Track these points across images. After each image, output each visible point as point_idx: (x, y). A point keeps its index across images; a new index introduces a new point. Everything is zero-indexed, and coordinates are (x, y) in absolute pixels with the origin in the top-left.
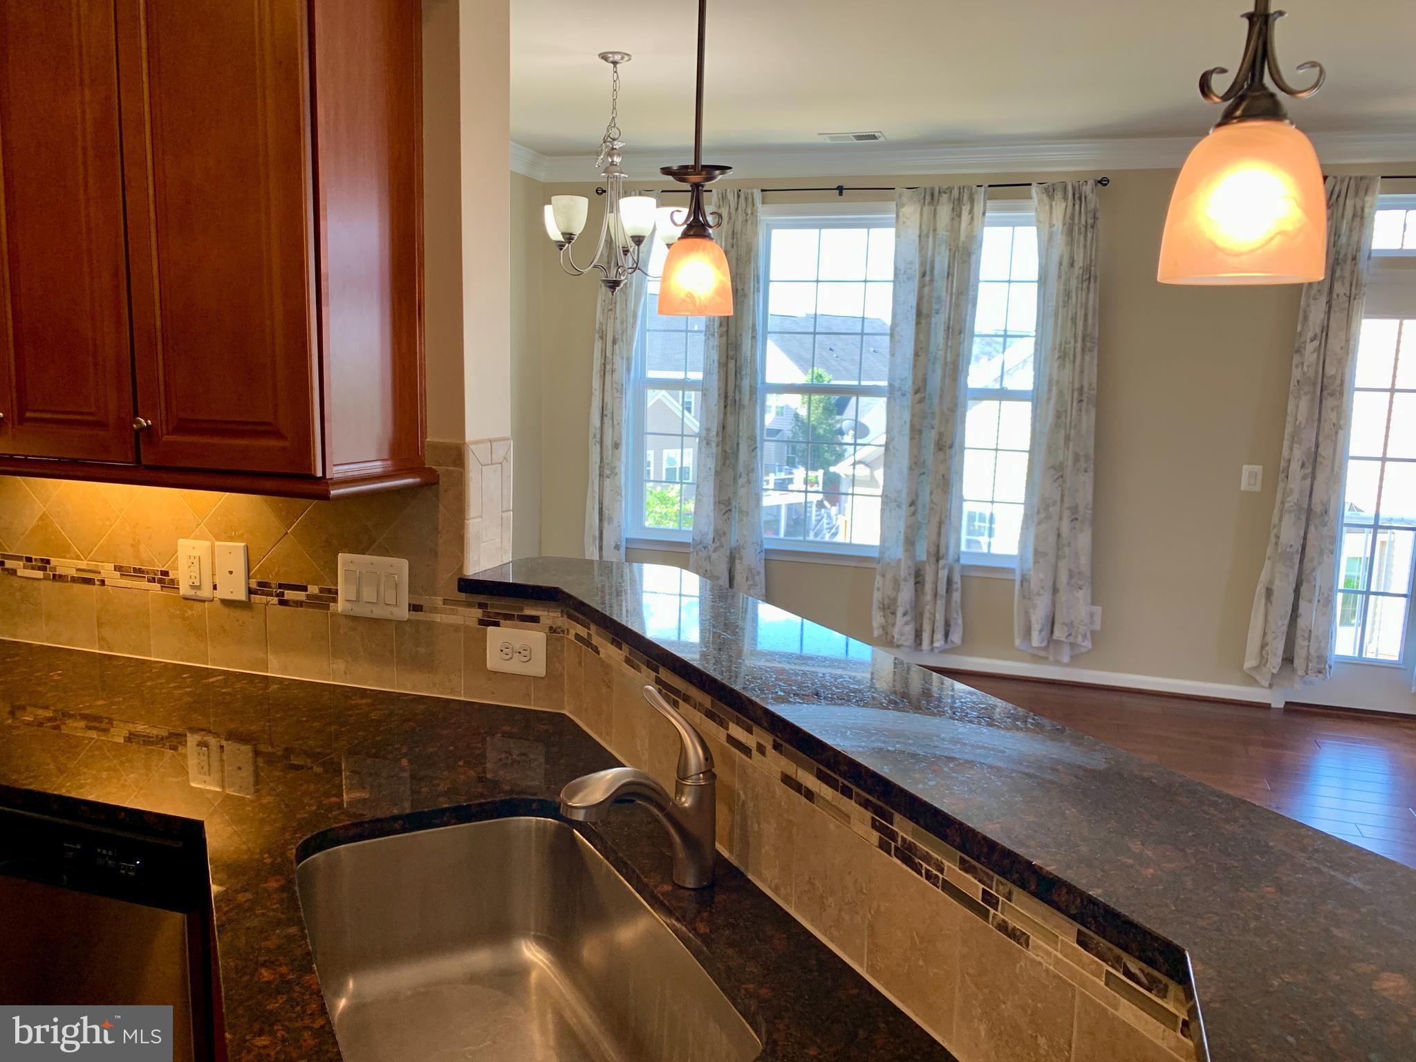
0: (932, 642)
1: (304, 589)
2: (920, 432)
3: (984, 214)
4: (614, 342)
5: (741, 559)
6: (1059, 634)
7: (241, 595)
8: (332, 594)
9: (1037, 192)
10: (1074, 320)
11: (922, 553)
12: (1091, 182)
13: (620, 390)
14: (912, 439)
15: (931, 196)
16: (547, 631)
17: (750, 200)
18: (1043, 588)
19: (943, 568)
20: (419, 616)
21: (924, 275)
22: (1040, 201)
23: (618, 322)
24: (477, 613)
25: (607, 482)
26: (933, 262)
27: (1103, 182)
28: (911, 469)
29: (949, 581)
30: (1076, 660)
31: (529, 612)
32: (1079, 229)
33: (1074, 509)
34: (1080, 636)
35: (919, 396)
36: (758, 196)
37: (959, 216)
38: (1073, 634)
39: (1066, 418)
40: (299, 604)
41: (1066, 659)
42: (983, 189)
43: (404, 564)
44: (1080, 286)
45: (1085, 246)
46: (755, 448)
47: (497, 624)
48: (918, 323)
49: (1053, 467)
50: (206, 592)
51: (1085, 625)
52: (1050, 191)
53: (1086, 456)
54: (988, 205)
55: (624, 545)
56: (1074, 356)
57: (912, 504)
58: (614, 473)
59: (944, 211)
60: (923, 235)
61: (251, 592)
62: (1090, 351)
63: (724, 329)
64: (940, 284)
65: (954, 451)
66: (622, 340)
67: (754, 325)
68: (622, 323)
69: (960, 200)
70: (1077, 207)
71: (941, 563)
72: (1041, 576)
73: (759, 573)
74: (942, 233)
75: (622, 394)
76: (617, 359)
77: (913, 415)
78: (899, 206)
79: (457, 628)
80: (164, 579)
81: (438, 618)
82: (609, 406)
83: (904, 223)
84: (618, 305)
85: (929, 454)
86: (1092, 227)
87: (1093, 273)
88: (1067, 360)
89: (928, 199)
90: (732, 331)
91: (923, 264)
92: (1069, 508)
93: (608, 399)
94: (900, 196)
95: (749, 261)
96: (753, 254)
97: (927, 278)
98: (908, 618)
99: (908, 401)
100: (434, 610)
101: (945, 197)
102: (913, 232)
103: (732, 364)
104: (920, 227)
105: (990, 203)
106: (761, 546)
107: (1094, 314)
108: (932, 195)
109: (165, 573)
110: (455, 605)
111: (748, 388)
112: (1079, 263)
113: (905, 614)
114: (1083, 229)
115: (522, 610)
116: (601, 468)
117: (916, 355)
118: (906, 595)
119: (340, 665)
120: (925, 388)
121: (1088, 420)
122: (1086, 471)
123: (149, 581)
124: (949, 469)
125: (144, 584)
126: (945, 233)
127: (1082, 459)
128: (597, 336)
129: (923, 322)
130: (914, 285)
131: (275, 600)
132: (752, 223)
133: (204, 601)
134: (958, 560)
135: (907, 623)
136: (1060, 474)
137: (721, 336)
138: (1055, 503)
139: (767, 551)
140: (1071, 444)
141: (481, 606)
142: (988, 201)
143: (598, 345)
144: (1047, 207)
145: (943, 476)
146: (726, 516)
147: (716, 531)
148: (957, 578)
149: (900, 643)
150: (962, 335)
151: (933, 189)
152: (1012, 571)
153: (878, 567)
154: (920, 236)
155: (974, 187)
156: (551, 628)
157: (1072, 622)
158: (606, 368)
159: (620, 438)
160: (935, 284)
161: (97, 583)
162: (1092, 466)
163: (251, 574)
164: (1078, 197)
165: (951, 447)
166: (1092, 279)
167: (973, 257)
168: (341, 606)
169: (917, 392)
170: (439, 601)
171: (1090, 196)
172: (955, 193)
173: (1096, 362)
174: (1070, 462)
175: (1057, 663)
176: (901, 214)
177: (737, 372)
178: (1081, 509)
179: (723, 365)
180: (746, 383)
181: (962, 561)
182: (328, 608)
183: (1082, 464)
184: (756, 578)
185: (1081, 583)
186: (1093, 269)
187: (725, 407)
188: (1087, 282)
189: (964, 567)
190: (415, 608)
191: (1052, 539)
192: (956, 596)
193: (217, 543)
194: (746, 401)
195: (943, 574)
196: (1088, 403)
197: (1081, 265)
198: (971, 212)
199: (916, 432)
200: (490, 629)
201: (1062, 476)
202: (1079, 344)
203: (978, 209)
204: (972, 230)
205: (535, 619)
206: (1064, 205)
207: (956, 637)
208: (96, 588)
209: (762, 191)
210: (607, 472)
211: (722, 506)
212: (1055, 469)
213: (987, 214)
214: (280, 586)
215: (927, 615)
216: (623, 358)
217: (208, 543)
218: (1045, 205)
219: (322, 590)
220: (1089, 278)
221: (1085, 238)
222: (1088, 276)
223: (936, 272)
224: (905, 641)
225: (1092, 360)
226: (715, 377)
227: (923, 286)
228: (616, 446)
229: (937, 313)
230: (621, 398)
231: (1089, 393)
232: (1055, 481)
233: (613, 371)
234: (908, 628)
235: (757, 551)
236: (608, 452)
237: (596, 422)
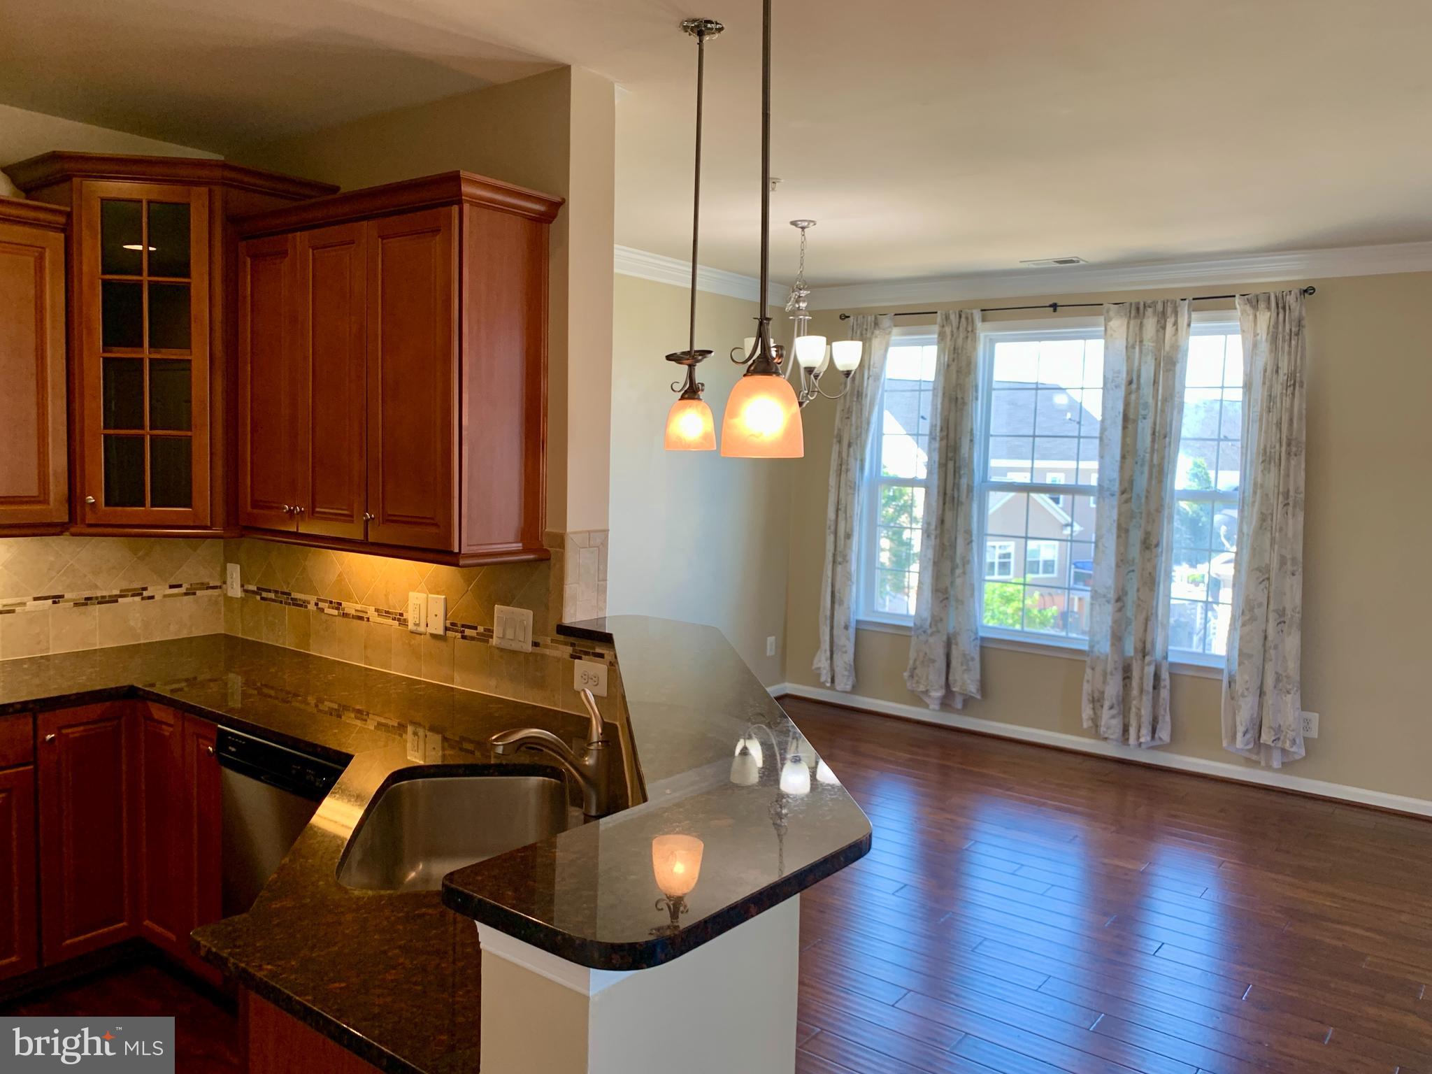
0: (1139, 737)
1: (475, 628)
2: (1127, 531)
3: (1189, 325)
4: (849, 445)
5: (957, 644)
6: (1266, 738)
7: (441, 632)
8: (489, 633)
9: (1239, 304)
10: (1279, 424)
11: (1130, 649)
12: (1295, 291)
13: (853, 487)
14: (1119, 537)
15: (1136, 311)
16: (608, 664)
17: (970, 320)
18: (1247, 689)
19: (1149, 664)
20: (537, 650)
21: (1130, 383)
22: (1243, 312)
23: (854, 428)
24: (569, 650)
25: (839, 568)
26: (1139, 371)
27: (1308, 291)
28: (1118, 566)
29: (1157, 677)
30: (1288, 766)
31: (598, 650)
32: (1284, 337)
33: (1281, 613)
34: (1288, 742)
35: (1125, 496)
36: (977, 315)
37: (1164, 328)
38: (1282, 738)
39: (1272, 520)
40: (472, 638)
41: (1276, 764)
42: (1187, 302)
43: (531, 612)
44: (1284, 391)
45: (1289, 353)
46: (971, 542)
47: (580, 658)
48: (1125, 428)
49: (1259, 569)
50: (422, 629)
51: (1293, 730)
52: (1254, 301)
53: (1294, 560)
54: (1192, 317)
55: (853, 625)
56: (1280, 459)
57: (1118, 600)
58: (846, 560)
59: (1150, 324)
60: (1129, 345)
61: (446, 629)
62: (1296, 455)
63: (945, 433)
64: (1147, 391)
65: (1160, 550)
66: (857, 444)
67: (972, 430)
68: (857, 429)
69: (1164, 314)
70: (1281, 316)
71: (1148, 659)
72: (1247, 677)
73: (973, 659)
74: (1149, 344)
75: (855, 491)
76: (852, 460)
77: (1120, 514)
78: (1108, 320)
79: (558, 660)
80: (401, 619)
81: (547, 652)
82: (843, 502)
83: (1111, 335)
84: (854, 413)
85: (1135, 551)
86: (1297, 334)
87: (1298, 379)
88: (1272, 464)
89: (1133, 312)
90: (952, 435)
91: (1129, 372)
92: (1274, 611)
93: (842, 495)
94: (1108, 311)
95: (969, 373)
96: (972, 366)
97: (1134, 386)
98: (1114, 712)
99: (1115, 501)
100: (546, 646)
101: (1150, 311)
102: (1120, 343)
103: (951, 464)
104: (1127, 339)
105: (1194, 315)
106: (976, 633)
107: (1300, 419)
108: (1138, 309)
109: (401, 615)
110: (558, 643)
111: (965, 486)
112: (1284, 369)
113: (1111, 708)
114: (1287, 337)
115: (594, 649)
116: (834, 555)
117: (1123, 457)
118: (1112, 689)
119: (493, 682)
120: (1132, 489)
121: (1295, 525)
122: (1293, 574)
123: (393, 619)
124: (1155, 567)
125: (390, 621)
126: (1150, 344)
127: (1289, 563)
128: (835, 440)
129: (1130, 427)
130: (1121, 393)
131: (459, 635)
132: (972, 340)
133: (421, 634)
134: (1166, 657)
135: (1113, 717)
136: (1267, 576)
137: (941, 439)
138: (1260, 605)
139: (983, 639)
140: (1276, 547)
141: (573, 645)
142: (1193, 313)
143: (836, 448)
144: (1251, 317)
145: (1150, 573)
146: (943, 604)
147: (933, 617)
148: (1165, 675)
149: (1106, 736)
150: (1167, 439)
151: (1139, 303)
152: (1220, 671)
153: (1086, 659)
154: (1127, 347)
155: (1178, 300)
156: (610, 662)
157: (1280, 726)
158: (842, 468)
159: (852, 529)
160: (1141, 392)
161: (365, 619)
162: (1300, 570)
163: (448, 616)
164: (1281, 306)
165: (1157, 545)
166: (1297, 385)
167: (1178, 367)
168: (494, 641)
169: (1123, 493)
170: (548, 640)
171: (1293, 305)
172: (1160, 307)
173: (1303, 466)
174: (1275, 565)
175: (1269, 768)
176: (1108, 327)
177: (956, 471)
178: (1289, 612)
179: (943, 466)
180: (964, 481)
181: (1171, 659)
182: (488, 642)
183: (1289, 567)
184: (971, 663)
185: (1290, 687)
186: (1298, 375)
187: (944, 504)
188: (1292, 388)
189: (1172, 665)
190: (535, 644)
191: (1258, 642)
192: (1165, 693)
193: (430, 595)
194: (963, 498)
195: (1150, 670)
196: (1294, 507)
197: (1286, 371)
198: (1175, 323)
199: (1123, 531)
200: (577, 661)
201: (1268, 579)
202: (1284, 449)
203: (1183, 321)
204: (1176, 340)
205: (601, 656)
206: (1269, 314)
207: (1164, 734)
208: (364, 623)
209: (982, 311)
210: (839, 559)
211: (940, 594)
212: (1260, 571)
213: (1192, 325)
214: (463, 626)
215: (1133, 710)
217: (425, 595)
218: (1248, 315)
219: (485, 630)
220: (1294, 385)
221: (1290, 346)
222: (1293, 382)
223: (1142, 381)
224: (1112, 734)
225: (1298, 466)
226: (936, 476)
227: (1130, 393)
228: (848, 536)
229: (1145, 418)
230: (854, 494)
231: (1295, 497)
232: (1260, 583)
233: (847, 470)
234: (1114, 722)
235: (972, 638)
236: (841, 542)
237: (831, 514)
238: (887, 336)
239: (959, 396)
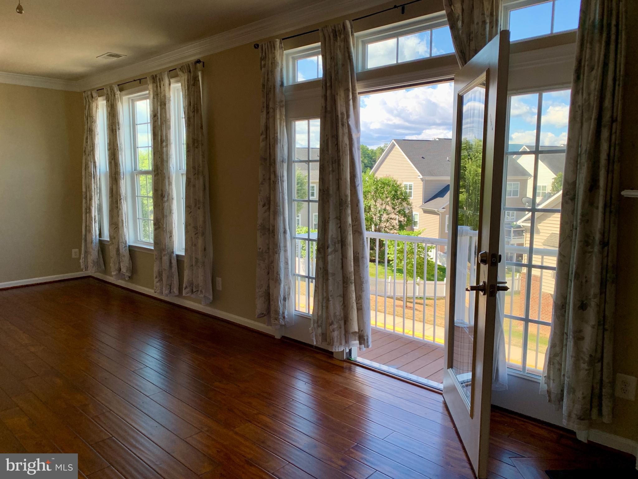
0: (164, 292)
2: (157, 190)
3: (170, 84)
6: (194, 290)
9: (178, 71)
12: (193, 63)
17: (113, 90)
19: (164, 255)
22: (180, 75)
26: (157, 110)
27: (198, 62)
28: (154, 208)
29: (170, 263)
35: (155, 173)
36: (116, 89)
37: (160, 87)
38: (199, 290)
39: (191, 181)
44: (192, 115)
49: (188, 207)
52: (182, 69)
53: (199, 201)
54: (171, 81)
68: (90, 147)
69: (160, 79)
70: (189, 76)
72: (186, 261)
73: (124, 256)
75: (91, 177)
76: (89, 163)
77: (154, 182)
78: (148, 87)
82: (87, 183)
83: (150, 95)
89: (154, 81)
93: (87, 179)
94: (149, 82)
97: (156, 118)
98: (158, 279)
101: (157, 79)
106: (126, 243)
111: (118, 173)
112: (192, 104)
116: (86, 209)
117: (154, 154)
120: (157, 169)
121: (199, 184)
127: (198, 203)
130: (153, 121)
132: (115, 100)
134: (173, 252)
136: (191, 210)
139: (129, 246)
140: (192, 195)
142: (170, 79)
145: (163, 211)
146: (115, 230)
147: (110, 236)
148: (174, 261)
151: (154, 76)
155: (163, 72)
159: (92, 197)
160: (158, 120)
162: (202, 206)
169: (155, 171)
171: (191, 69)
174: (193, 204)
176: (149, 91)
177: (115, 165)
180: (118, 170)
181: (175, 253)
183: (198, 205)
184: (123, 258)
185: (200, 264)
191: (190, 243)
198: (164, 85)
203: (167, 84)
206: (187, 76)
207: (175, 290)
209: (118, 85)
210: (88, 211)
211: (114, 226)
216: (91, 162)
218: (182, 77)
220: (194, 111)
223: (158, 115)
227: (155, 122)
228: (91, 200)
230: (91, 179)
231: (198, 169)
232: (189, 214)
233: (88, 167)
234: (158, 284)
235: (123, 247)
236: (88, 202)
237: (84, 190)
238: (96, 101)
239: (114, 128)
